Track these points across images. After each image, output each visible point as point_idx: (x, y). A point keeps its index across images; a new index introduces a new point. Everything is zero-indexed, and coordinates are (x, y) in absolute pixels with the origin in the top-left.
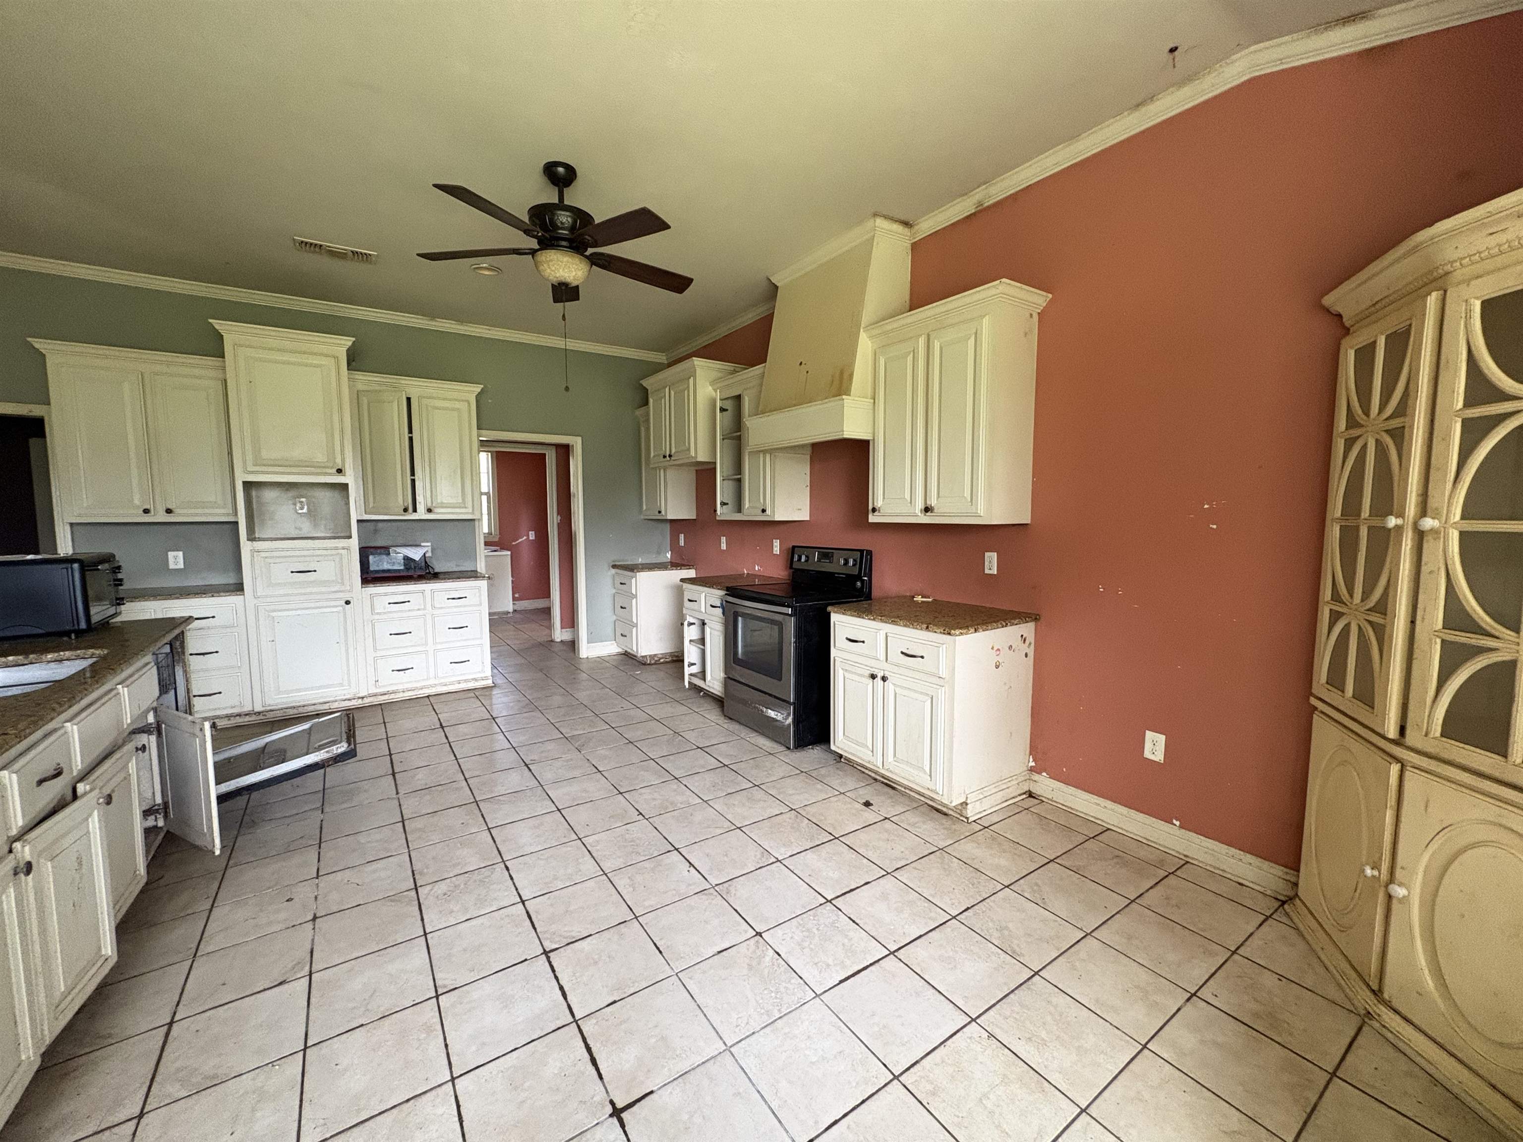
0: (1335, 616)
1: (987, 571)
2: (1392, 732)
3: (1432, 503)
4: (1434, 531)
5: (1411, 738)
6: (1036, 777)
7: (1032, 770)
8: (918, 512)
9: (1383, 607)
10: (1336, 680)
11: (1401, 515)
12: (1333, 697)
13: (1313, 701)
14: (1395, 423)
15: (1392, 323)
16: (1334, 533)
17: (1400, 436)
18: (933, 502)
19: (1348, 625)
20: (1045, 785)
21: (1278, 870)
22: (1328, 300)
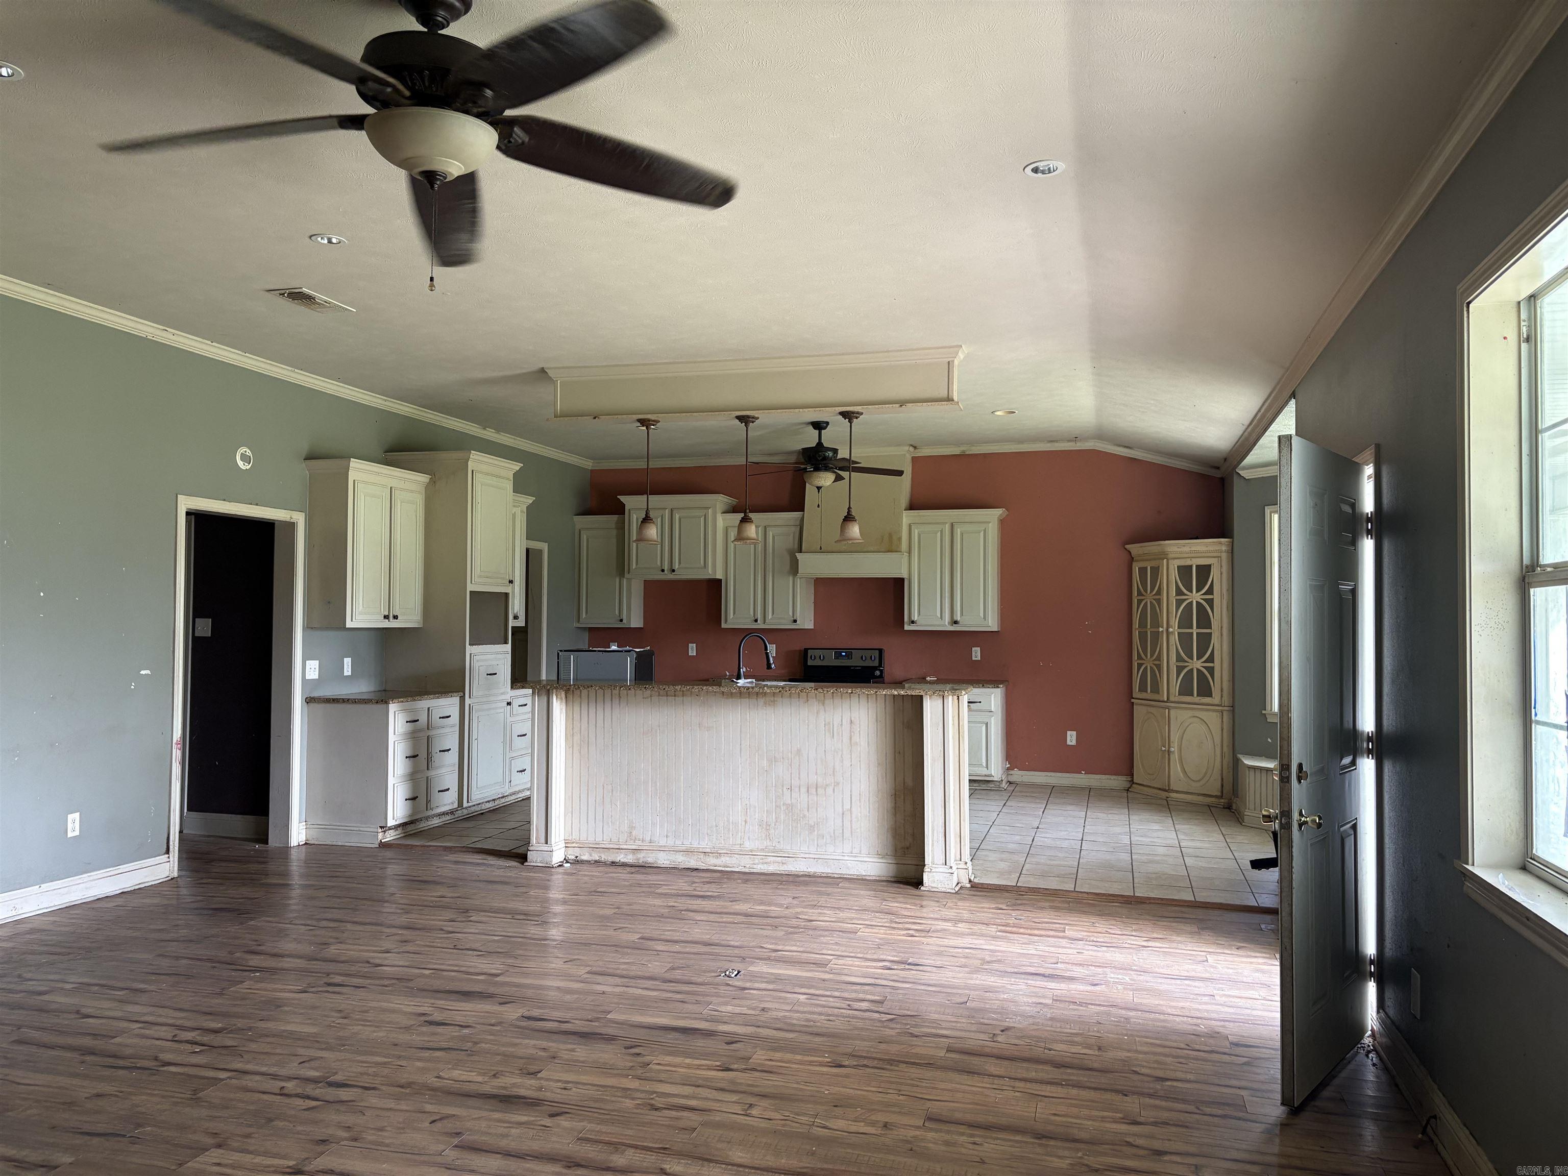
0: (1140, 665)
1: (974, 659)
2: (1166, 700)
3: (1171, 623)
4: (1172, 632)
5: (1172, 698)
6: (1011, 772)
7: (1008, 769)
8: (947, 623)
9: (1159, 658)
10: (1143, 689)
11: (1162, 627)
12: (1143, 695)
13: (1133, 700)
14: (1157, 597)
15: (1154, 563)
16: (1136, 634)
17: (1159, 602)
18: (958, 617)
19: (1146, 668)
20: (1018, 775)
21: (1124, 778)
22: (1127, 546)
